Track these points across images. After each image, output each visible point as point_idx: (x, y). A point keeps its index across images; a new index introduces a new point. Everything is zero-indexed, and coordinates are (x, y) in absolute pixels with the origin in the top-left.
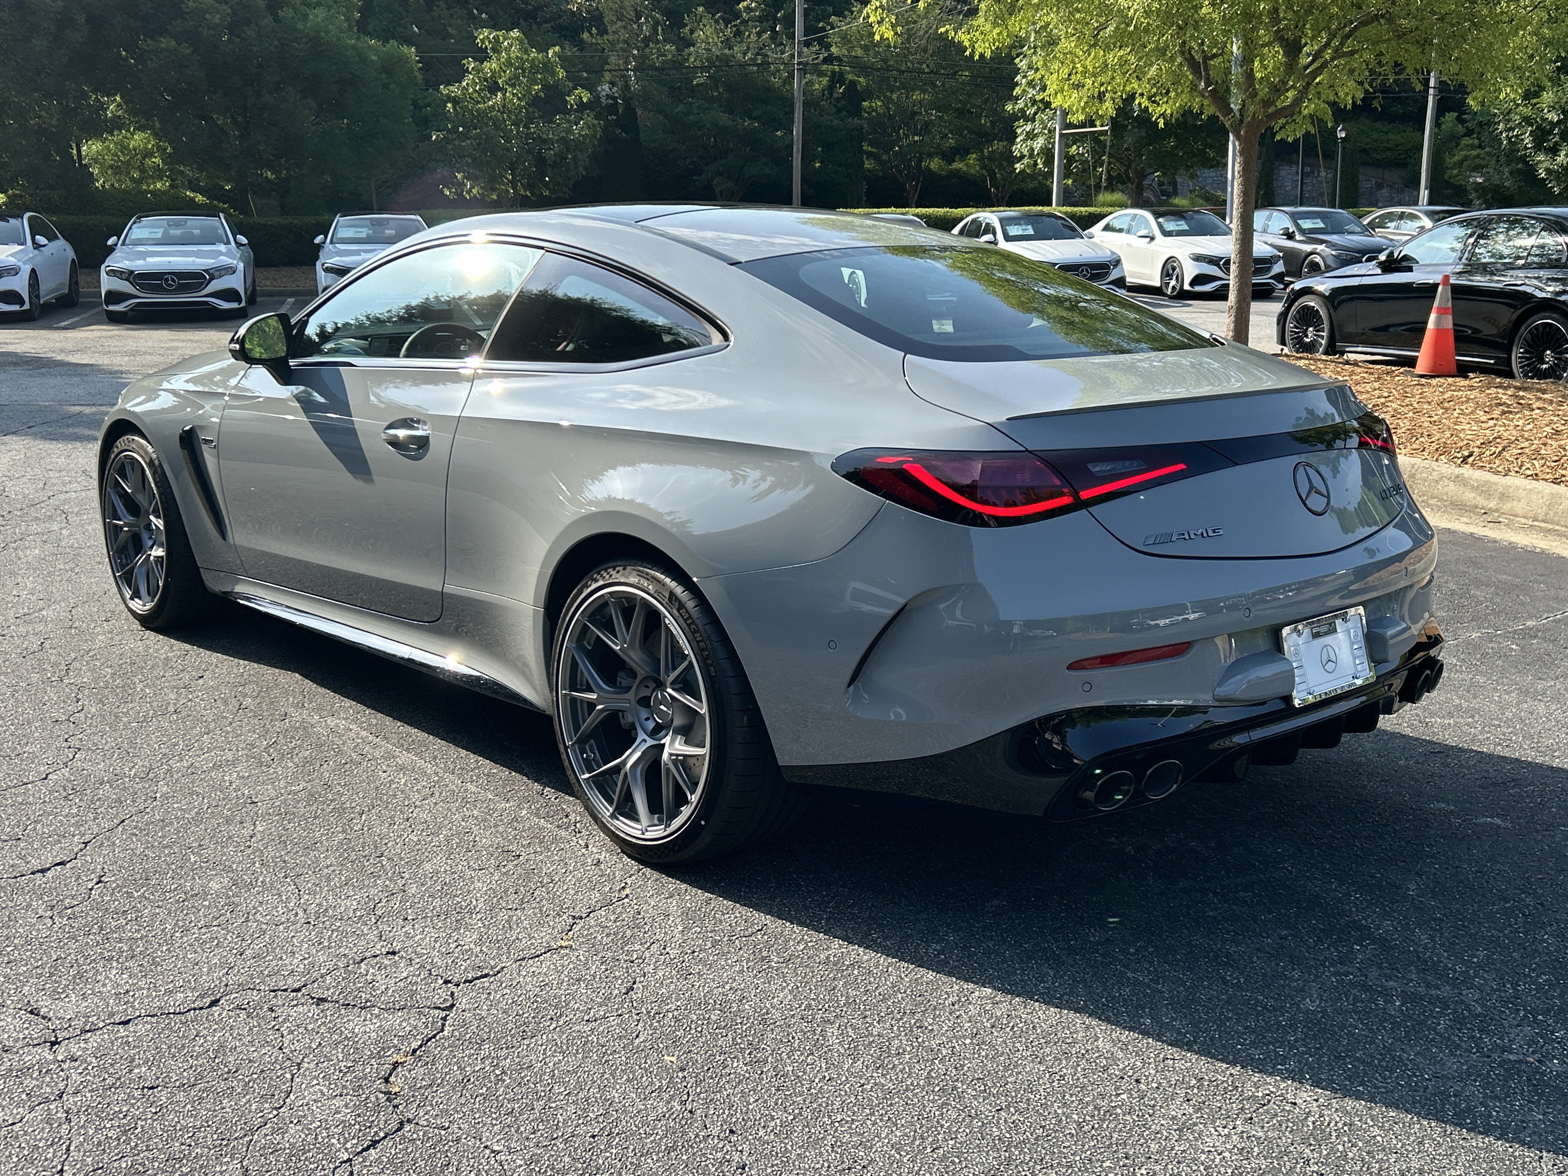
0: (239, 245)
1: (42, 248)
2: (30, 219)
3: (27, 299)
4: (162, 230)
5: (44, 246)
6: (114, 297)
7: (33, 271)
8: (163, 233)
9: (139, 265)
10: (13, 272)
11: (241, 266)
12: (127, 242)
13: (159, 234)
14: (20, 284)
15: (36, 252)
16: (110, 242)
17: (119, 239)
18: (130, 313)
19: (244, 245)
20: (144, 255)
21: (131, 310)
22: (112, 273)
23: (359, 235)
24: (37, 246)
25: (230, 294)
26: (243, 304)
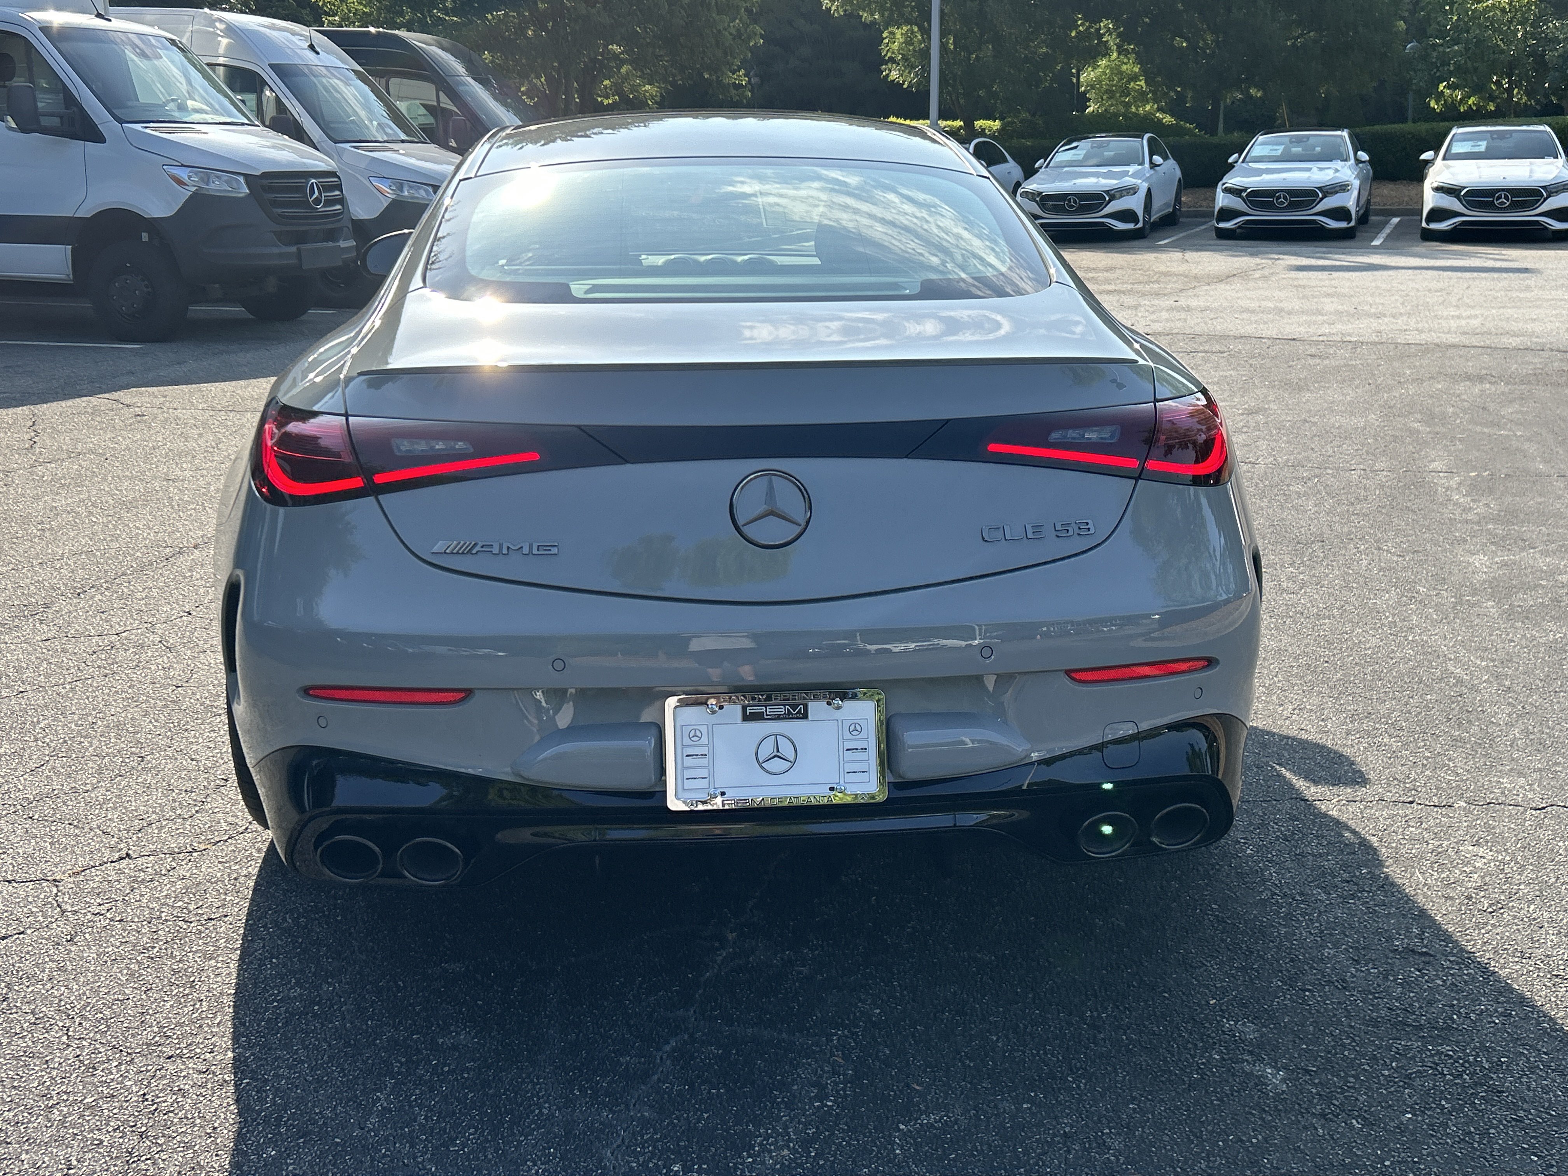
0: (1358, 161)
1: (1157, 168)
2: (1150, 141)
3: (1141, 218)
4: (1283, 147)
5: (1159, 165)
6: (1226, 214)
7: (1149, 189)
8: (1284, 150)
9: (1252, 182)
10: (1132, 192)
11: (1356, 183)
12: (1247, 159)
13: (1279, 150)
14: (1135, 203)
15: (1152, 172)
16: (1230, 160)
17: (1240, 157)
18: (1238, 231)
19: (1364, 162)
20: (1260, 172)
21: (1240, 227)
22: (1228, 190)
23: (1476, 149)
24: (1153, 165)
25: (1341, 213)
26: (1352, 224)
